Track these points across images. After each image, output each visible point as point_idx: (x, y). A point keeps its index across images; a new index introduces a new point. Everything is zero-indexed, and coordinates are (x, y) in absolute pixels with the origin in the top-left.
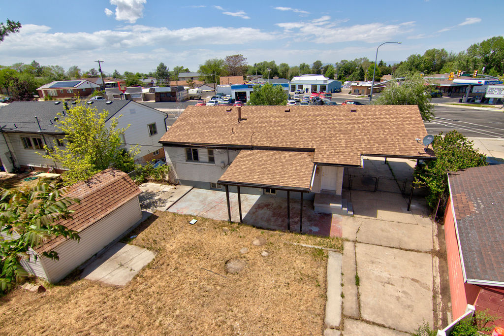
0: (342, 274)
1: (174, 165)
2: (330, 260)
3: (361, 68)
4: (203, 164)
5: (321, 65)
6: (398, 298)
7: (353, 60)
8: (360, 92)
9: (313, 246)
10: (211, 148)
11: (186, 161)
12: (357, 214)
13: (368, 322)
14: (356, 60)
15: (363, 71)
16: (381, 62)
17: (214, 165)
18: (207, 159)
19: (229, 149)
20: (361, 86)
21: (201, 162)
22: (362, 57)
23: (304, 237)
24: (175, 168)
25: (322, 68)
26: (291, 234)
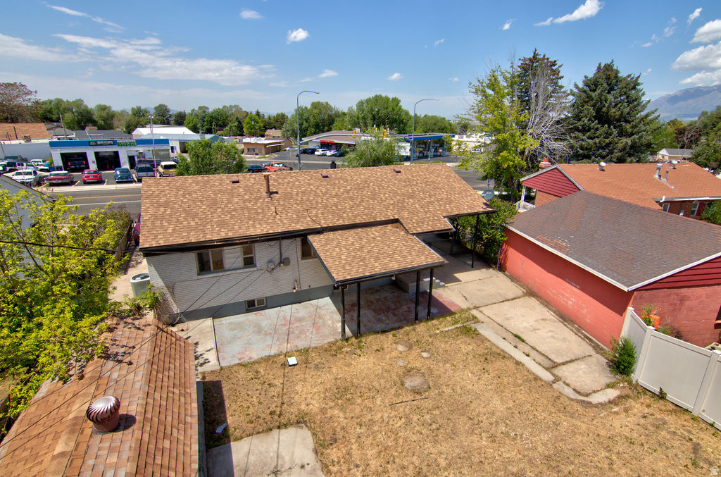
0: (504, 339)
1: (171, 288)
2: (481, 331)
3: (237, 118)
4: (234, 272)
5: (168, 112)
6: (553, 337)
7: (221, 108)
8: (257, 151)
9: (453, 327)
10: (248, 244)
11: (199, 275)
12: (449, 283)
13: (563, 364)
14: (225, 107)
15: (240, 123)
16: (258, 112)
17: (256, 269)
18: (240, 262)
19: (283, 238)
20: (256, 144)
21: (229, 270)
22: (233, 105)
23: (435, 322)
24: (172, 293)
25: (170, 116)
26: (422, 324)
